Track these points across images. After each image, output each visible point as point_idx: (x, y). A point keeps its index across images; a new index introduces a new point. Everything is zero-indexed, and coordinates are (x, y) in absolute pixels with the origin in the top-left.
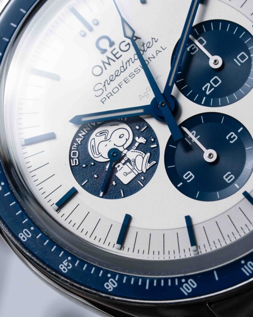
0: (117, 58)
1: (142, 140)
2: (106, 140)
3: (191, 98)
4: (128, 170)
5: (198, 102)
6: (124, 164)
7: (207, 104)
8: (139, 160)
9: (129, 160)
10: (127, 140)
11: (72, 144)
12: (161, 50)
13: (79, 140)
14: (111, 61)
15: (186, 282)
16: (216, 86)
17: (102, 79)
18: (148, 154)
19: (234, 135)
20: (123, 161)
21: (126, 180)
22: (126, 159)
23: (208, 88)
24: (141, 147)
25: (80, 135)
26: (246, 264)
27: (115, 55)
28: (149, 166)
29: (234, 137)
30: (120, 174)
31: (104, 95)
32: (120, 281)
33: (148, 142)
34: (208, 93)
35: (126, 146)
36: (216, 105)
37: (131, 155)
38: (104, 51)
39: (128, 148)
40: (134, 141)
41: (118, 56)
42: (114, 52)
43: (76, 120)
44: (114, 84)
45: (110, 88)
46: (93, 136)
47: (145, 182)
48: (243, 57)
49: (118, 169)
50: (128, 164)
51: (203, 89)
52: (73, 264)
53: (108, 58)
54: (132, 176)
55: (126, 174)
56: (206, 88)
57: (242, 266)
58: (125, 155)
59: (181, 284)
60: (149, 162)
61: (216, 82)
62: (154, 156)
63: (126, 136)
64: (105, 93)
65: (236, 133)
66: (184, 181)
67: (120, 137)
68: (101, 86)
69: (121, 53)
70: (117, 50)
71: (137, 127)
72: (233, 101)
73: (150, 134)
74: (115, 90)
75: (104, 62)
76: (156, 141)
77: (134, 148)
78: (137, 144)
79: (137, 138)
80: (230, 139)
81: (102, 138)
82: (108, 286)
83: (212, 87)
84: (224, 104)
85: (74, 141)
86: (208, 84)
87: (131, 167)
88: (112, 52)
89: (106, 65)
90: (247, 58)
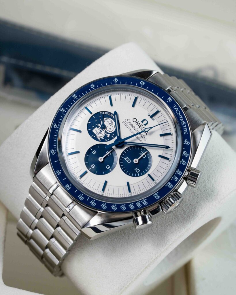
0: (139, 127)
1: (108, 136)
2: (109, 124)
3: (123, 153)
4: (98, 132)
5: (121, 155)
6: (100, 130)
7: (120, 158)
8: (101, 135)
9: (101, 132)
10: (109, 131)
11: (108, 112)
13: (109, 114)
14: (138, 125)
15: (54, 151)
16: (127, 161)
17: (132, 122)
18: (103, 138)
19: (109, 168)
20: (101, 130)
21: (94, 131)
22: (102, 131)
23: (127, 159)
24: (106, 136)
25: (112, 115)
26: (60, 171)
27: (140, 126)
28: (99, 139)
29: (108, 168)
31: (125, 123)
32: (56, 129)
33: (107, 138)
34: (125, 159)
35: (106, 131)
36: (120, 161)
38: (142, 122)
39: (106, 132)
40: (108, 133)
41: (140, 127)
42: (141, 126)
43: (116, 113)
44: (130, 126)
45: (128, 124)
46: (111, 119)
47: (93, 137)
48: (138, 171)
49: (98, 128)
50: (100, 131)
51: (126, 157)
52: (63, 113)
53: (139, 124)
54: (95, 133)
55: (96, 131)
56: (127, 158)
57: (59, 170)
58: (103, 130)
59: (54, 149)
60: (100, 139)
61: (129, 161)
62: (102, 140)
63: (110, 131)
64: (126, 123)
65: (109, 169)
66: (92, 151)
67: (110, 129)
68: (129, 121)
69: (141, 128)
70: (142, 127)
71: (113, 134)
72: (121, 167)
73: (110, 138)
74: (127, 127)
75: (138, 122)
76: (107, 141)
77: (106, 133)
78: (107, 134)
79: (109, 134)
80: (107, 167)
81: (110, 123)
82: (55, 125)
83: (127, 160)
84: (120, 164)
85: (109, 113)
86: (128, 159)
87: (99, 133)
88: (142, 125)
89: (137, 123)
90: (138, 172)
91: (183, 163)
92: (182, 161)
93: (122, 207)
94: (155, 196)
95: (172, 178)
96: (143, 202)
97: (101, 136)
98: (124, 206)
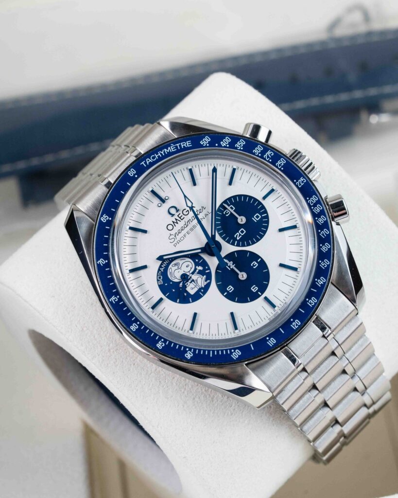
0: (182, 220)
2: (178, 269)
3: (228, 242)
4: (193, 286)
5: (233, 244)
6: (191, 283)
7: (238, 245)
8: (199, 280)
9: (193, 281)
10: (191, 268)
11: (158, 272)
12: (208, 214)
13: (162, 270)
14: (178, 221)
15: (235, 352)
16: (242, 234)
17: (173, 232)
18: (205, 276)
19: (256, 263)
20: (190, 281)
21: (192, 292)
22: (191, 280)
23: (238, 236)
24: (200, 272)
26: (269, 339)
27: (180, 218)
28: (206, 283)
29: (256, 265)
30: (188, 289)
31: (175, 242)
32: (194, 352)
33: (205, 269)
34: (238, 239)
35: (191, 272)
36: (243, 245)
37: (194, 277)
38: (173, 215)
39: (193, 273)
40: (195, 269)
41: (182, 218)
42: (180, 216)
43: (160, 258)
44: (181, 235)
45: (178, 237)
46: (170, 266)
47: (204, 293)
48: (257, 217)
49: (187, 286)
50: (193, 282)
51: (235, 236)
52: (165, 343)
53: (176, 219)
54: (196, 290)
55: (192, 289)
56: (237, 236)
57: (268, 340)
58: (191, 277)
59: (231, 353)
60: (206, 281)
61: (242, 232)
63: (191, 266)
64: (176, 241)
65: (257, 262)
66: (228, 292)
67: (187, 267)
68: (173, 236)
69: (183, 216)
70: (181, 214)
71: (197, 261)
72: (253, 243)
73: (205, 264)
74: (182, 239)
75: (173, 222)
76: (209, 269)
77: (196, 273)
78: (197, 271)
79: (197, 267)
80: (254, 266)
81: (176, 267)
82: (187, 356)
83: (240, 235)
84: (249, 245)
85: (159, 270)
86: (238, 233)
87: (195, 284)
88: (178, 216)
89: (175, 224)
90: (260, 217)
91: (241, 145)
92: (238, 146)
93: (323, 235)
94: (300, 185)
95: (267, 160)
96: (312, 203)
97: (201, 281)
98: (321, 232)
